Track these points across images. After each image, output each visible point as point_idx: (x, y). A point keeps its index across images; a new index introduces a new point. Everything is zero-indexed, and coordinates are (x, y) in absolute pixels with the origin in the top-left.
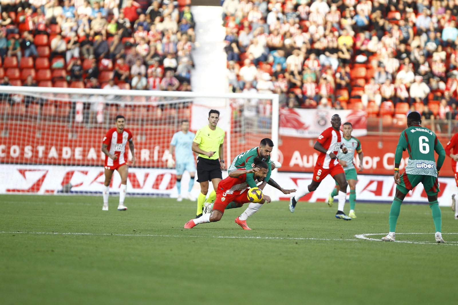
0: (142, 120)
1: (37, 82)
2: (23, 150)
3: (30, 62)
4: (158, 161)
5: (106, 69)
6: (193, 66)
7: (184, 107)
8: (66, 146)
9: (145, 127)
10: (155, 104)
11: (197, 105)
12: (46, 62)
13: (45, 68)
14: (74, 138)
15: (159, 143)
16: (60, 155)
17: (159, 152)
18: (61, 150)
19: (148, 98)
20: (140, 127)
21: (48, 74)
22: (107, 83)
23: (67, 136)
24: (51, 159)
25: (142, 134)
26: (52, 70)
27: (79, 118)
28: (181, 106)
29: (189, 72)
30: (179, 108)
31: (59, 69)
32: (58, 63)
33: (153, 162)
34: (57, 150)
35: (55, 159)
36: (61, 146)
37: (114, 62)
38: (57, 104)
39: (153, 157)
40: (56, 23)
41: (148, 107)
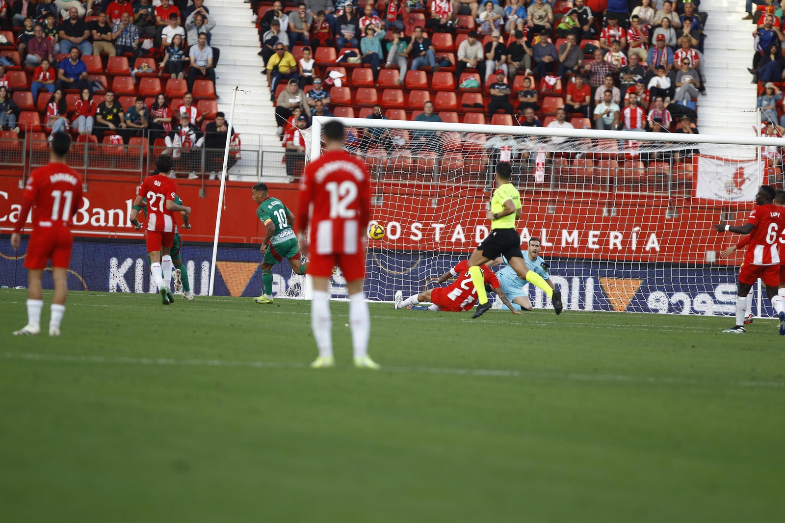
0: (612, 182)
3: (423, 78)
4: (638, 251)
5: (552, 92)
6: (702, 89)
7: (682, 161)
8: (481, 223)
9: (616, 192)
11: (705, 156)
12: (449, 79)
13: (448, 90)
15: (639, 221)
17: (639, 236)
18: (472, 231)
19: (622, 143)
20: (607, 193)
21: (453, 100)
25: (610, 205)
26: (460, 93)
28: (678, 157)
29: (694, 99)
30: (674, 162)
31: (472, 91)
32: (470, 82)
33: (630, 251)
34: (465, 230)
35: (461, 245)
36: (473, 223)
39: (629, 244)
40: (469, 13)
41: (622, 160)
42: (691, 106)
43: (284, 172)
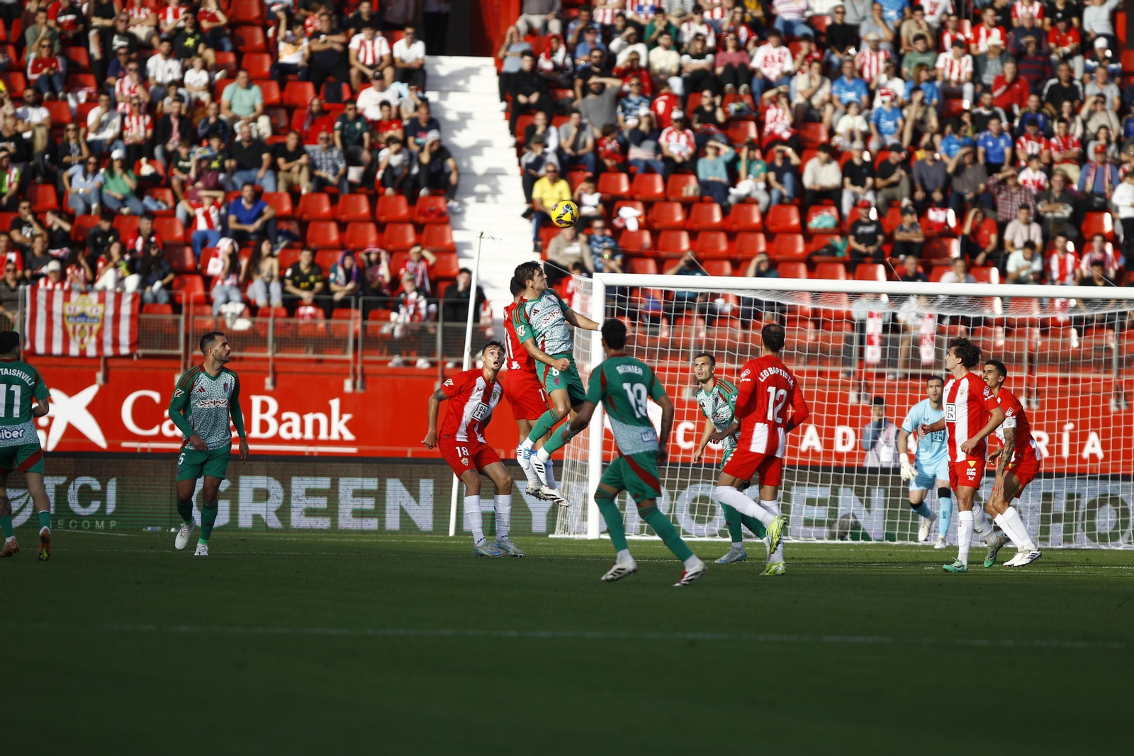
0: (1031, 358)
4: (1071, 460)
5: (943, 232)
8: (842, 422)
9: (1037, 375)
10: (1062, 317)
12: (793, 217)
13: (792, 232)
14: (864, 403)
15: (1073, 415)
16: (829, 444)
17: (1073, 437)
18: (831, 433)
19: (1046, 302)
20: (1025, 375)
22: (947, 268)
23: (845, 398)
24: (806, 454)
26: (809, 236)
27: (873, 354)
28: (1126, 319)
31: (826, 232)
32: (823, 220)
33: (1060, 460)
34: (819, 432)
35: (815, 454)
36: (831, 422)
38: (820, 320)
39: (1060, 449)
40: (818, 120)
41: (1046, 327)
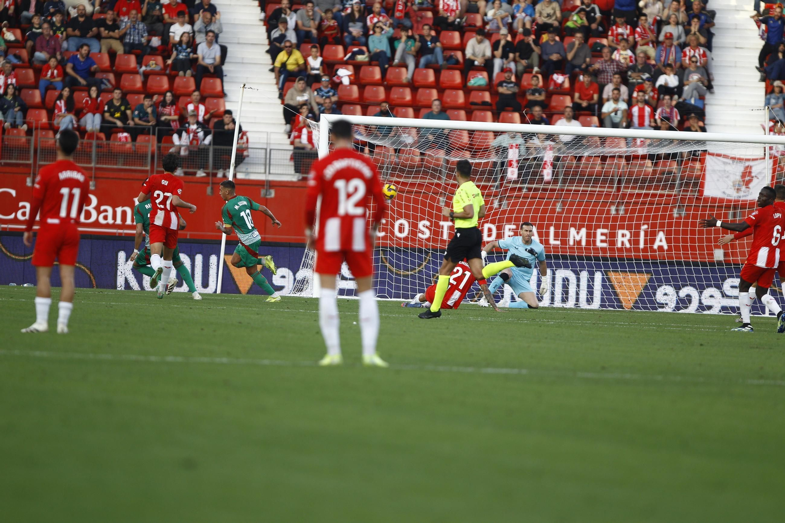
1: (444, 112)
2: (414, 226)
3: (431, 76)
4: (646, 250)
5: (560, 90)
9: (623, 191)
10: (641, 151)
11: (713, 155)
12: (457, 77)
13: (456, 88)
14: (503, 208)
15: (647, 219)
17: (646, 234)
19: (630, 141)
20: (615, 191)
21: (461, 97)
22: (561, 114)
25: (618, 204)
26: (468, 91)
28: (685, 155)
29: (702, 98)
31: (480, 89)
32: (477, 80)
33: (638, 250)
37: (573, 79)
39: (637, 242)
40: (477, 11)
42: (700, 104)
43: (292, 170)
